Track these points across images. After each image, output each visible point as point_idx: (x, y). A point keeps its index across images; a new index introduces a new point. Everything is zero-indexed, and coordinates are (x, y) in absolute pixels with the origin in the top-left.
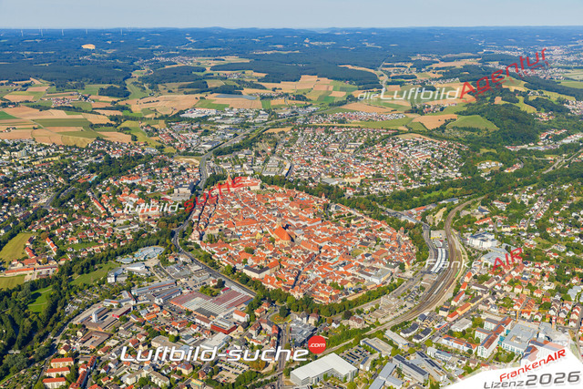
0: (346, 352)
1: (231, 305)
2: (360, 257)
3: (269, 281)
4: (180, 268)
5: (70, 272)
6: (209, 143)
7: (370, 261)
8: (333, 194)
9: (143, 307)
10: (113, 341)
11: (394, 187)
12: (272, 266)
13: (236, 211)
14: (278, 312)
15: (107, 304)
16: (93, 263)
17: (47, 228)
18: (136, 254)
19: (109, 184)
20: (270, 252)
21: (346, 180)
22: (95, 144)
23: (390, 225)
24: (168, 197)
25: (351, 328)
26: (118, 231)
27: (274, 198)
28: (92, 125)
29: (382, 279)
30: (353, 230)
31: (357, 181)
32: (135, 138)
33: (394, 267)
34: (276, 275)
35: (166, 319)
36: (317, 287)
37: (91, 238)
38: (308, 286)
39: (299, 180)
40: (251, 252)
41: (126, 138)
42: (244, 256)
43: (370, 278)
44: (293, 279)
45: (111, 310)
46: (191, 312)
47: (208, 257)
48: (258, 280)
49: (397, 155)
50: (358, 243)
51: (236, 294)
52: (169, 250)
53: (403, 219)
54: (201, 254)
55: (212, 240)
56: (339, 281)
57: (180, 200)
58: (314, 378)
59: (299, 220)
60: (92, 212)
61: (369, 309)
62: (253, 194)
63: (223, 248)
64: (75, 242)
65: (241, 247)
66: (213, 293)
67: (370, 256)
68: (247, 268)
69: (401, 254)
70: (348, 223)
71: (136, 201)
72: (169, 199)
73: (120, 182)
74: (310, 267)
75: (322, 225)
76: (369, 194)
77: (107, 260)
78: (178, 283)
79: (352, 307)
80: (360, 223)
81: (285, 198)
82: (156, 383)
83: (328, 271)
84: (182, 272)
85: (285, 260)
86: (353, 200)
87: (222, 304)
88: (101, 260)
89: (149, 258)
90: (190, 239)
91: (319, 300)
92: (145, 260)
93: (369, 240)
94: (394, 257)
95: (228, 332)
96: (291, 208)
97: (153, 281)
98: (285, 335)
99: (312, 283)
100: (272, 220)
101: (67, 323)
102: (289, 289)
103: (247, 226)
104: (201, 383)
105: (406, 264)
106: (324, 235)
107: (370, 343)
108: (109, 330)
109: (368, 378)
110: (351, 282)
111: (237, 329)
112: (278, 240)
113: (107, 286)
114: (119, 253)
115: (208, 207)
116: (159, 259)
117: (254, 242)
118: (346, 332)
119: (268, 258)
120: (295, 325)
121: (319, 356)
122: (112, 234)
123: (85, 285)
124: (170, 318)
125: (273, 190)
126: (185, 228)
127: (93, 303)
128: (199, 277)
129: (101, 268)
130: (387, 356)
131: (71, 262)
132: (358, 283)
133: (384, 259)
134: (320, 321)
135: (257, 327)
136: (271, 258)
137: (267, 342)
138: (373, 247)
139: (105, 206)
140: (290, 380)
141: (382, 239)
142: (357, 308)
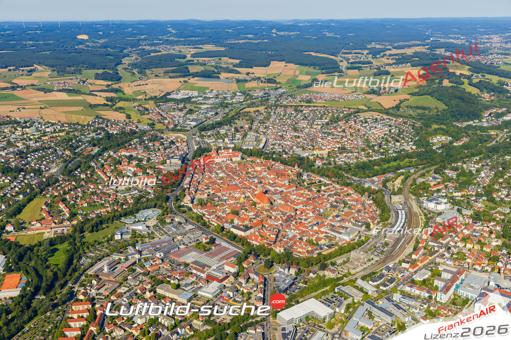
0: (323, 297)
1: (222, 258)
2: (331, 218)
3: (253, 238)
4: (176, 227)
5: (82, 231)
6: (193, 120)
7: (340, 221)
8: (305, 164)
9: (146, 260)
10: (123, 288)
11: (357, 158)
12: (256, 225)
13: (221, 178)
14: (263, 263)
15: (116, 257)
16: (101, 223)
17: (60, 193)
18: (137, 215)
19: (110, 156)
20: (252, 214)
21: (315, 152)
22: (95, 122)
23: (356, 191)
24: (162, 167)
25: (327, 277)
26: (120, 196)
27: (254, 168)
28: (91, 105)
29: (351, 237)
30: (324, 195)
31: (325, 153)
32: (129, 117)
33: (361, 226)
34: (259, 233)
35: (167, 270)
36: (295, 243)
37: (98, 202)
38: (287, 242)
39: (274, 153)
40: (237, 213)
41: (121, 117)
42: (231, 217)
43: (341, 236)
44: (274, 236)
45: (119, 263)
46: (189, 264)
47: (199, 218)
48: (244, 237)
49: (359, 130)
50: (328, 206)
51: (225, 249)
52: (166, 211)
53: (366, 186)
54: (194, 215)
55: (202, 204)
56: (314, 238)
57: (172, 169)
58: (297, 320)
59: (276, 186)
60: (97, 180)
61: (342, 261)
62: (235, 165)
63: (212, 211)
64: (84, 205)
65: (227, 209)
66: (206, 249)
67: (340, 217)
68: (234, 227)
69: (367, 215)
70: (319, 189)
71: (135, 171)
72: (163, 169)
73: (119, 154)
74: (288, 226)
75: (296, 190)
76: (335, 164)
77: (113, 221)
78: (175, 240)
79: (327, 260)
80: (329, 189)
81: (263, 167)
82: (163, 323)
83: (304, 229)
84: (178, 231)
85: (266, 221)
86: (322, 169)
87: (214, 257)
88: (108, 221)
89: (149, 219)
90: (183, 203)
91: (298, 254)
92: (145, 221)
93: (338, 204)
94: (360, 218)
95: (221, 281)
96: (269, 176)
97: (154, 238)
98: (270, 284)
99: (290, 240)
100: (253, 187)
101: (83, 273)
102: (271, 245)
103: (231, 192)
104: (201, 323)
105: (371, 224)
106: (299, 199)
107: (343, 290)
108: (119, 279)
109: (344, 319)
110: (325, 239)
111: (229, 279)
112: (259, 204)
113: (115, 243)
114: (122, 215)
115: (197, 175)
116: (158, 220)
117: (239, 205)
118: (323, 281)
119: (251, 218)
120: (278, 275)
121: (300, 301)
122: (116, 199)
123: (95, 241)
124: (170, 269)
125: (252, 161)
126: (178, 194)
127: (104, 257)
128: (193, 234)
129: (108, 227)
130: (359, 301)
131: (82, 222)
132: (331, 240)
133: (352, 219)
134: (300, 272)
135: (246, 277)
136: (254, 218)
137: (255, 289)
138: (342, 209)
139: (108, 175)
140: (277, 321)
141: (349, 203)
142: (330, 261)
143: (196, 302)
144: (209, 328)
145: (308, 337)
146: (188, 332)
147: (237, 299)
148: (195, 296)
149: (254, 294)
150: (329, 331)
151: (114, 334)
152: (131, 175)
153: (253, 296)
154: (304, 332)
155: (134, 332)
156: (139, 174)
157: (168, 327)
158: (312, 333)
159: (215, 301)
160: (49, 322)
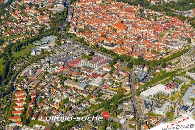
0: (166, 83)
1: (101, 64)
2: (165, 36)
3: (118, 51)
4: (68, 46)
5: (10, 51)
7: (171, 38)
8: (144, 4)
9: (54, 66)
10: (43, 83)
12: (118, 43)
13: (91, 15)
14: (127, 65)
15: (35, 65)
16: (21, 45)
18: (42, 40)
19: (16, 4)
20: (115, 36)
24: (51, 9)
25: (167, 72)
26: (29, 29)
27: (111, 7)
29: (180, 47)
30: (159, 23)
33: (185, 41)
34: (121, 47)
35: (68, 72)
36: (144, 52)
37: (16, 33)
38: (140, 53)
40: (105, 36)
42: (102, 38)
43: (173, 47)
44: (131, 49)
45: (37, 69)
46: (80, 68)
47: (82, 40)
48: (112, 50)
51: (102, 58)
52: (60, 37)
53: (186, 15)
54: (77, 39)
55: (81, 31)
56: (156, 49)
57: (59, 11)
58: (153, 96)
59: (127, 18)
60: (12, 20)
61: (175, 62)
62: (99, 6)
63: (89, 35)
64: (8, 35)
65: (98, 34)
66: (90, 58)
67: (171, 36)
68: (104, 45)
69: (188, 34)
70: (155, 19)
71: (35, 13)
72: (53, 11)
73: (23, 3)
74: (139, 43)
75: (141, 20)
76: (164, 3)
77: (28, 44)
78: (69, 54)
79: (166, 62)
80: (161, 18)
81: (117, 7)
82: (72, 101)
83: (149, 44)
84: (70, 48)
85: (124, 40)
86: (156, 6)
87: (95, 63)
88: (24, 44)
89: (50, 42)
90: (69, 32)
91: (147, 59)
92: (48, 43)
93: (169, 28)
94: (184, 36)
95: (102, 76)
96: (122, 13)
97: (55, 53)
98: (133, 77)
99: (141, 51)
100: (112, 19)
101: (17, 76)
102: (130, 54)
103: (99, 23)
104: (95, 100)
105: (191, 39)
106: (143, 26)
107: (178, 78)
108: (40, 78)
109: (180, 95)
110: (163, 49)
111: (106, 75)
112: (118, 30)
113: (32, 57)
114: (33, 40)
115: (75, 14)
116: (55, 42)
117: (105, 31)
118: (165, 74)
119: (114, 39)
120: (137, 71)
121: (152, 86)
122: (27, 31)
123: (20, 57)
124: (70, 71)
125: (109, 3)
126: (65, 26)
127: (27, 66)
128: (80, 50)
129: (25, 48)
130: (188, 84)
131: (9, 46)
132: (167, 50)
133: (179, 37)
134: (150, 69)
135: (117, 73)
136: (116, 39)
137: (124, 80)
138: (171, 31)
139: (19, 16)
140: (140, 97)
141: (176, 27)
142: (169, 62)
143: (89, 89)
144: (100, 103)
145: (160, 105)
146: (88, 105)
147: (113, 86)
148: (88, 86)
149: (124, 83)
150: (172, 101)
151: (44, 108)
152: (33, 15)
153: (123, 84)
154: (157, 103)
155: (56, 107)
156: (38, 15)
157: (75, 103)
158: (162, 103)
159: (101, 88)
160: (3, 104)
